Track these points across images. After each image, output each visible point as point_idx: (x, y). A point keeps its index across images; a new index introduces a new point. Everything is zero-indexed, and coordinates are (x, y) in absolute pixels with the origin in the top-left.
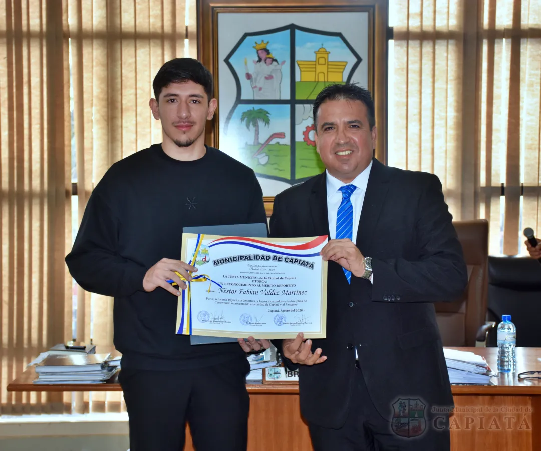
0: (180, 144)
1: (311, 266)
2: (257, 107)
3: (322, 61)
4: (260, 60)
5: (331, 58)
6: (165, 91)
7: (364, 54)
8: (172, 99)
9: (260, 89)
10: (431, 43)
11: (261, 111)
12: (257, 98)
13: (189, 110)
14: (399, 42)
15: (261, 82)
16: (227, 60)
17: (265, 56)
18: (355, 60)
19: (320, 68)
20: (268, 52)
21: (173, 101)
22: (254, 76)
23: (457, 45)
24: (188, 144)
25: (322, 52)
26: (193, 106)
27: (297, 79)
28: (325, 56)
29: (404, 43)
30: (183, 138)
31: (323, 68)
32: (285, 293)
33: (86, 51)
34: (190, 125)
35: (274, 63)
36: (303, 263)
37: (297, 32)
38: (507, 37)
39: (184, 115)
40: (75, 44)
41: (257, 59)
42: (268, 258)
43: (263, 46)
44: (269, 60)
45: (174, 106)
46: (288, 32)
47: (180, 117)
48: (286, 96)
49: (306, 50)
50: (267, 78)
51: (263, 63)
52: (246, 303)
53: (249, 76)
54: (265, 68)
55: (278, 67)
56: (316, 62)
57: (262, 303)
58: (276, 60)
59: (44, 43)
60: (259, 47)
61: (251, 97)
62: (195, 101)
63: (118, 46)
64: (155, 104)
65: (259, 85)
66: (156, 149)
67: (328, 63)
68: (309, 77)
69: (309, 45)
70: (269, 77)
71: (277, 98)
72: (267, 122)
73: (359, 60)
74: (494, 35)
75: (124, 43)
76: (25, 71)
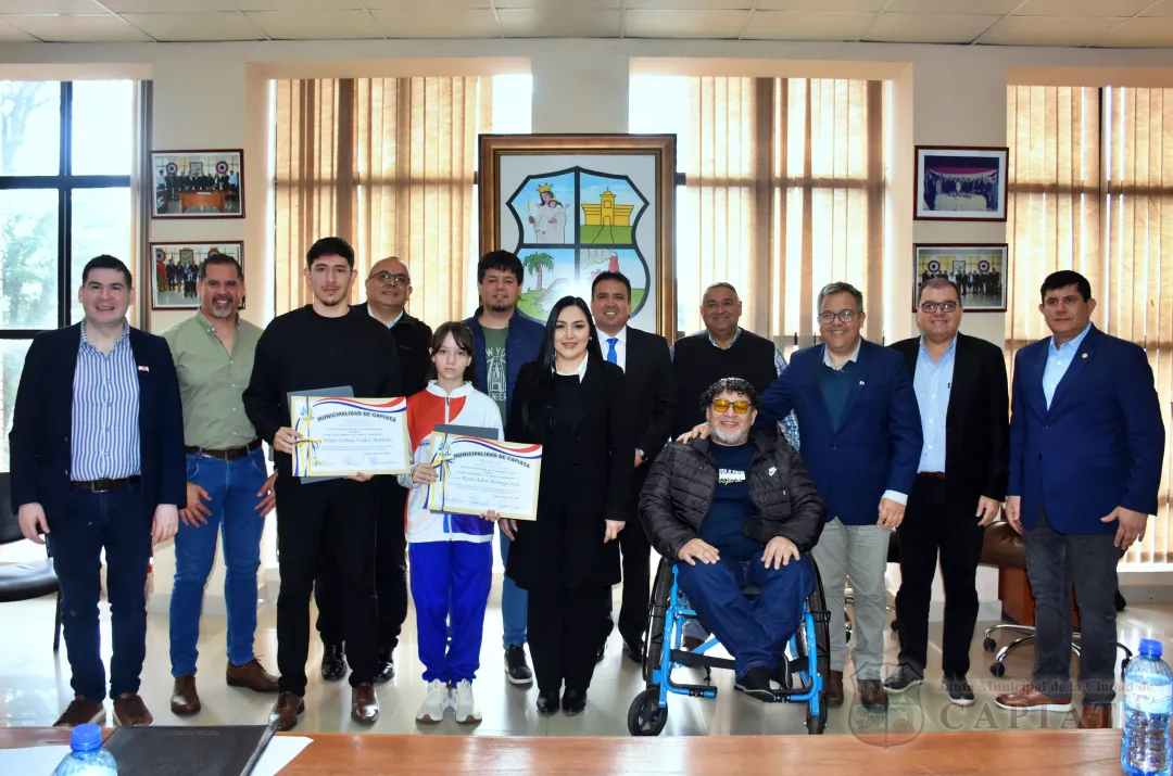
0: (326, 304)
1: (394, 420)
2: (540, 251)
3: (607, 204)
4: (543, 203)
5: (618, 201)
6: (316, 262)
7: (651, 198)
8: (321, 268)
9: (544, 233)
10: (724, 190)
11: (544, 256)
12: (540, 242)
13: (334, 277)
14: (691, 189)
15: (544, 226)
16: (509, 204)
17: (548, 198)
18: (642, 204)
19: (607, 212)
20: (551, 195)
21: (322, 269)
22: (537, 220)
23: (751, 192)
24: (333, 304)
25: (608, 196)
26: (338, 274)
27: (582, 222)
28: (611, 199)
29: (697, 190)
30: (330, 299)
31: (609, 212)
32: (376, 440)
33: (374, 197)
34: (336, 289)
35: (558, 206)
36: (387, 418)
37: (582, 174)
38: (800, 186)
39: (331, 280)
40: (365, 191)
41: (540, 202)
42: (360, 413)
43: (546, 189)
44: (553, 204)
45: (323, 274)
46: (572, 175)
47: (327, 282)
48: (571, 240)
49: (592, 192)
50: (550, 222)
51: (546, 206)
52: (345, 448)
53: (532, 220)
54: (548, 211)
55: (562, 210)
56: (602, 206)
57: (358, 448)
58: (560, 204)
59: (335, 190)
60: (542, 190)
61: (534, 242)
62: (340, 271)
63: (407, 192)
64: (308, 272)
65: (542, 229)
66: (309, 308)
67: (613, 207)
68: (595, 220)
69: (594, 187)
70: (553, 221)
71: (561, 242)
72: (551, 267)
73: (647, 203)
74: (786, 184)
75: (413, 189)
76: (315, 218)
